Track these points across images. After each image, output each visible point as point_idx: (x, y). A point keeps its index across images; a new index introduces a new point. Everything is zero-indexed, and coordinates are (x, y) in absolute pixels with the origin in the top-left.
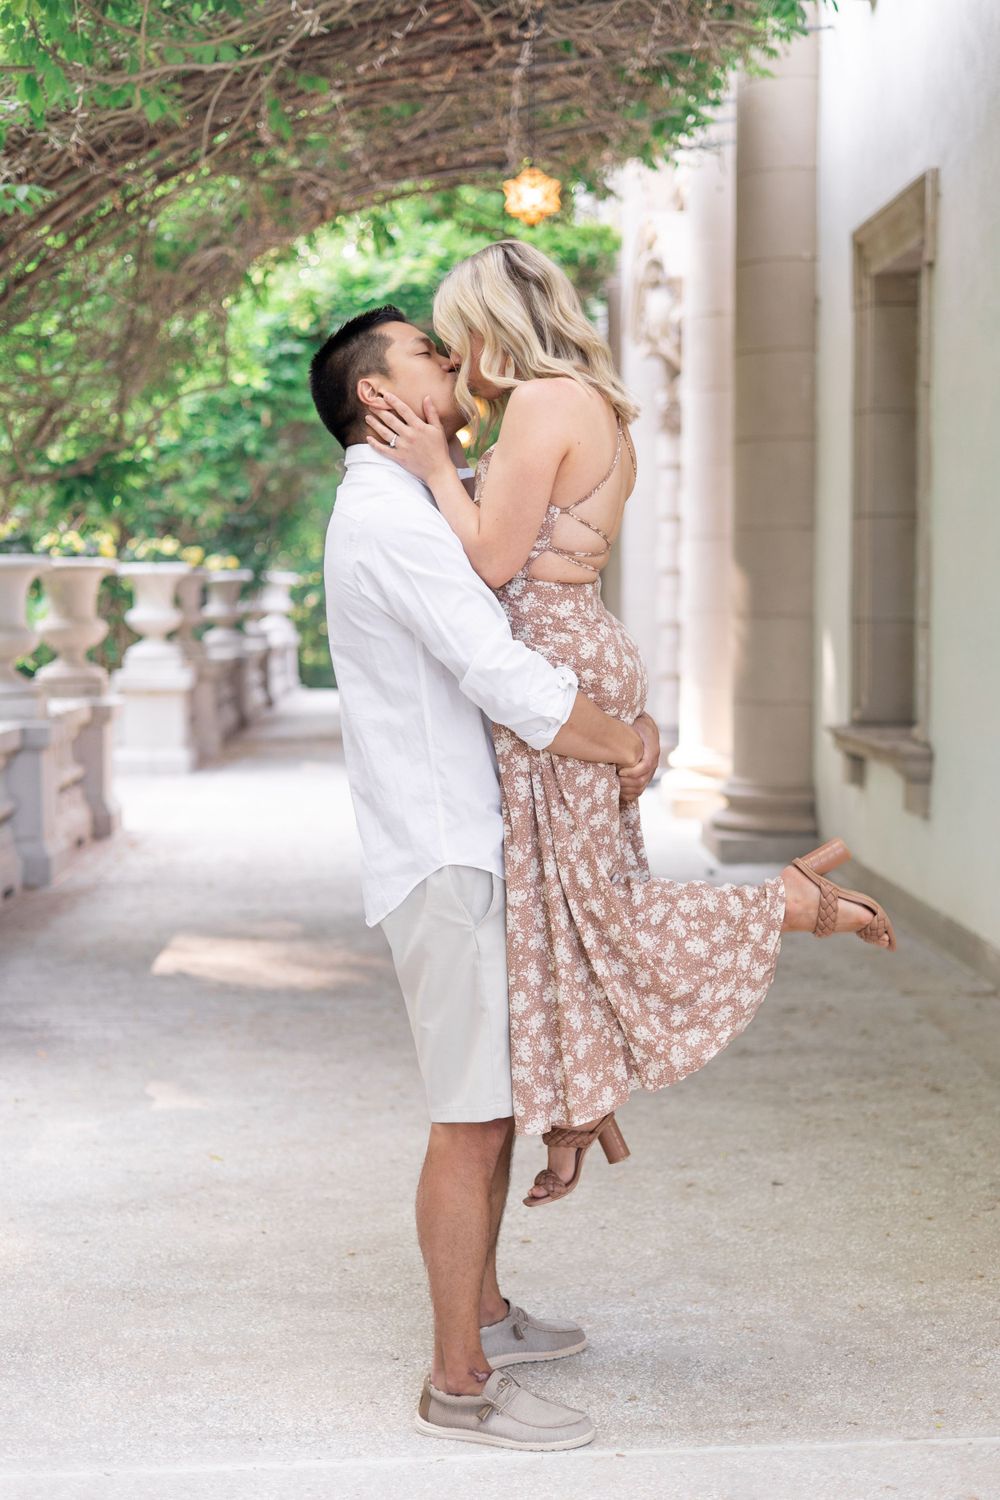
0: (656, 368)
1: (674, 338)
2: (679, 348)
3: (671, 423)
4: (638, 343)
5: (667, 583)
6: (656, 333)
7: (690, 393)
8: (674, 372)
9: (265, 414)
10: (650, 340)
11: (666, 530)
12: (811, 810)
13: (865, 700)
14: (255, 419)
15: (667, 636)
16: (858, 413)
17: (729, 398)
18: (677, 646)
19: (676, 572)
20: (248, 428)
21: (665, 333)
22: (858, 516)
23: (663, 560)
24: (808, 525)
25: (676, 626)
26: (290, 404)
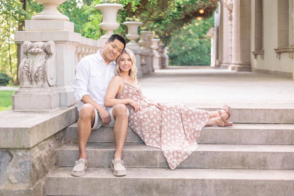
0: (228, 11)
1: (231, 6)
2: (232, 8)
3: (231, 19)
4: (226, 7)
5: (230, 42)
6: (229, 6)
7: (234, 14)
8: (231, 11)
9: (171, 18)
10: (228, 7)
11: (230, 34)
12: (250, 65)
13: (257, 48)
14: (170, 18)
15: (230, 49)
16: (256, 12)
17: (239, 13)
18: (231, 51)
19: (231, 40)
20: (169, 20)
21: (230, 6)
22: (256, 25)
23: (229, 38)
24: (250, 28)
25: (231, 48)
26: (175, 16)
